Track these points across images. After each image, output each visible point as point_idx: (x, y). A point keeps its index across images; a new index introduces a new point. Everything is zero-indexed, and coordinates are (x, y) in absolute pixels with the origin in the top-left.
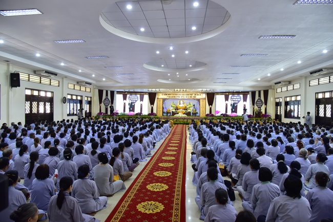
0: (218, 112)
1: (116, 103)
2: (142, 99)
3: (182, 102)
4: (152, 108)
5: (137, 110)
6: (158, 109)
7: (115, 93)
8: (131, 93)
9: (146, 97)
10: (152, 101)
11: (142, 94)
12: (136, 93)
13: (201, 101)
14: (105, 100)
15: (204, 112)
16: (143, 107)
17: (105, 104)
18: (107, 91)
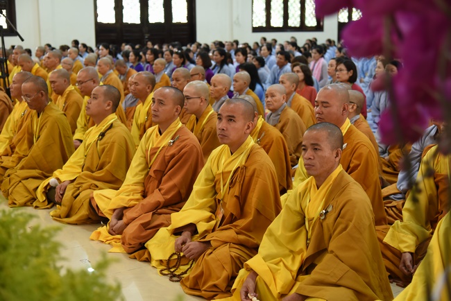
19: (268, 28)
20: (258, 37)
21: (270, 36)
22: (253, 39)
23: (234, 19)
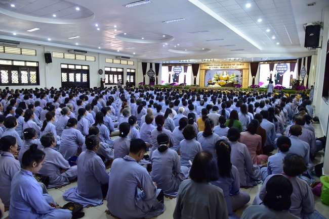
0: (262, 84)
1: (161, 74)
2: (185, 70)
3: (225, 73)
4: (195, 79)
5: (181, 81)
6: (201, 80)
7: (161, 65)
8: (175, 65)
9: (190, 68)
10: (195, 72)
11: (186, 66)
12: (180, 64)
13: (244, 71)
14: (149, 71)
15: (247, 83)
16: (187, 78)
17: (149, 75)
18: (151, 64)
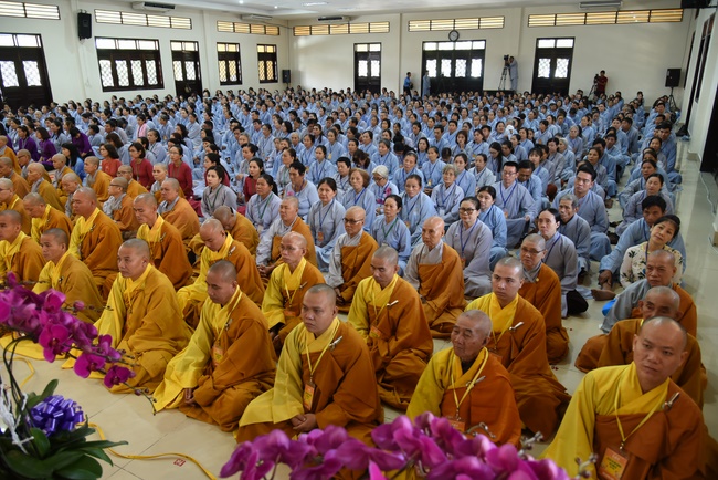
19: (117, 87)
20: (109, 96)
21: (119, 95)
22: (102, 98)
23: (85, 82)
